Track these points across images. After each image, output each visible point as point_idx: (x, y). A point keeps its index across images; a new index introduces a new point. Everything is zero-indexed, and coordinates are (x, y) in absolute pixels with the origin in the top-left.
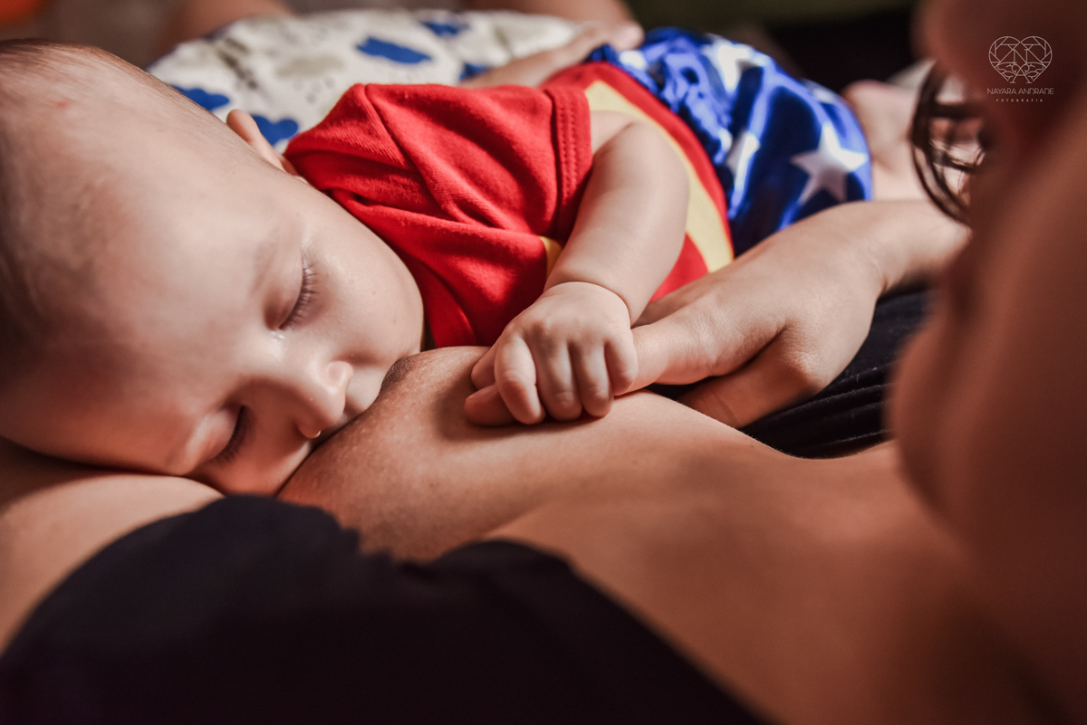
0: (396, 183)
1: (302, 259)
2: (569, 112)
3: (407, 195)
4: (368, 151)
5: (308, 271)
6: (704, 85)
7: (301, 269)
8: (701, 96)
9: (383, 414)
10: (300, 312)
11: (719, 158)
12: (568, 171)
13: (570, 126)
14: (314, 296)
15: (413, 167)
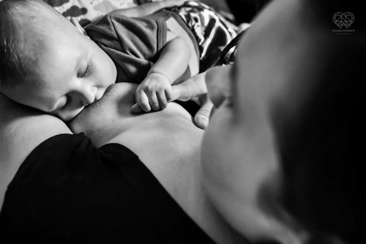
0: (115, 43)
1: (88, 61)
2: (162, 29)
3: (117, 46)
4: (108, 34)
5: (89, 64)
6: (199, 23)
7: (87, 63)
8: (198, 26)
9: (103, 100)
10: (86, 74)
11: (200, 44)
12: (160, 45)
13: (162, 33)
14: (90, 70)
15: (119, 40)
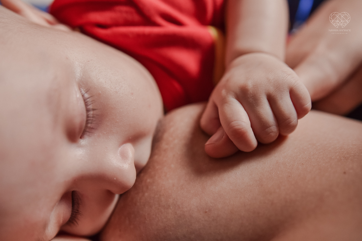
1: (80, 89)
